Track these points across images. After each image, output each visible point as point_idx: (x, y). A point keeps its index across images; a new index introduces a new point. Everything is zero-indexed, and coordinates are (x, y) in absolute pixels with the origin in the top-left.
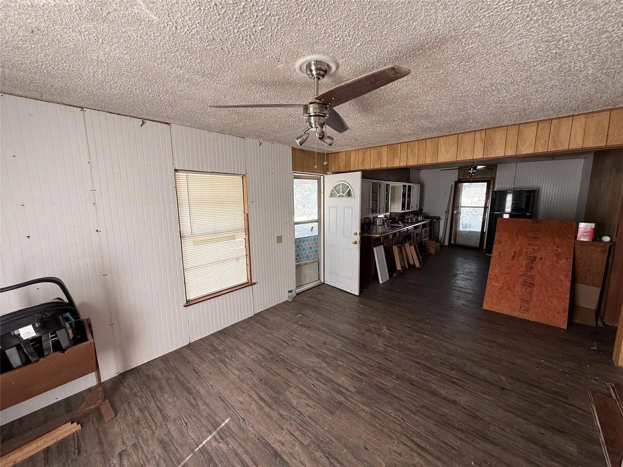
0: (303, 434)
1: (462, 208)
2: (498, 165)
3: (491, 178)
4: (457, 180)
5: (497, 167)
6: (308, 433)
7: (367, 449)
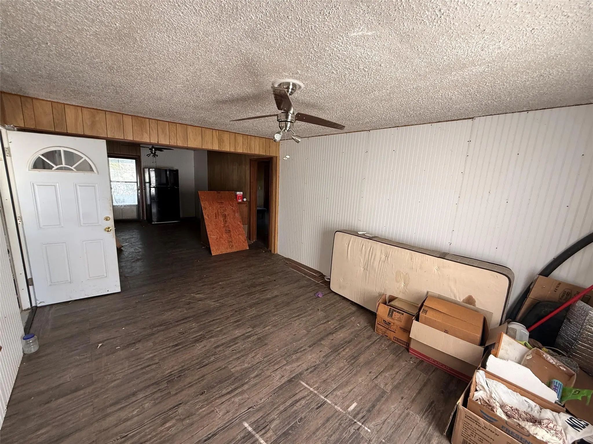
0: (278, 363)
6: (278, 360)
7: (295, 335)
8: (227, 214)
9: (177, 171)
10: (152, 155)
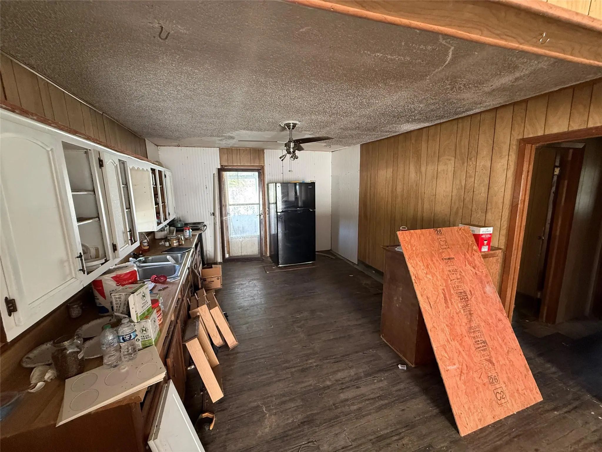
1: (230, 207)
3: (260, 166)
4: (219, 167)
5: (264, 153)
8: (467, 289)
9: (313, 184)
10: (289, 156)
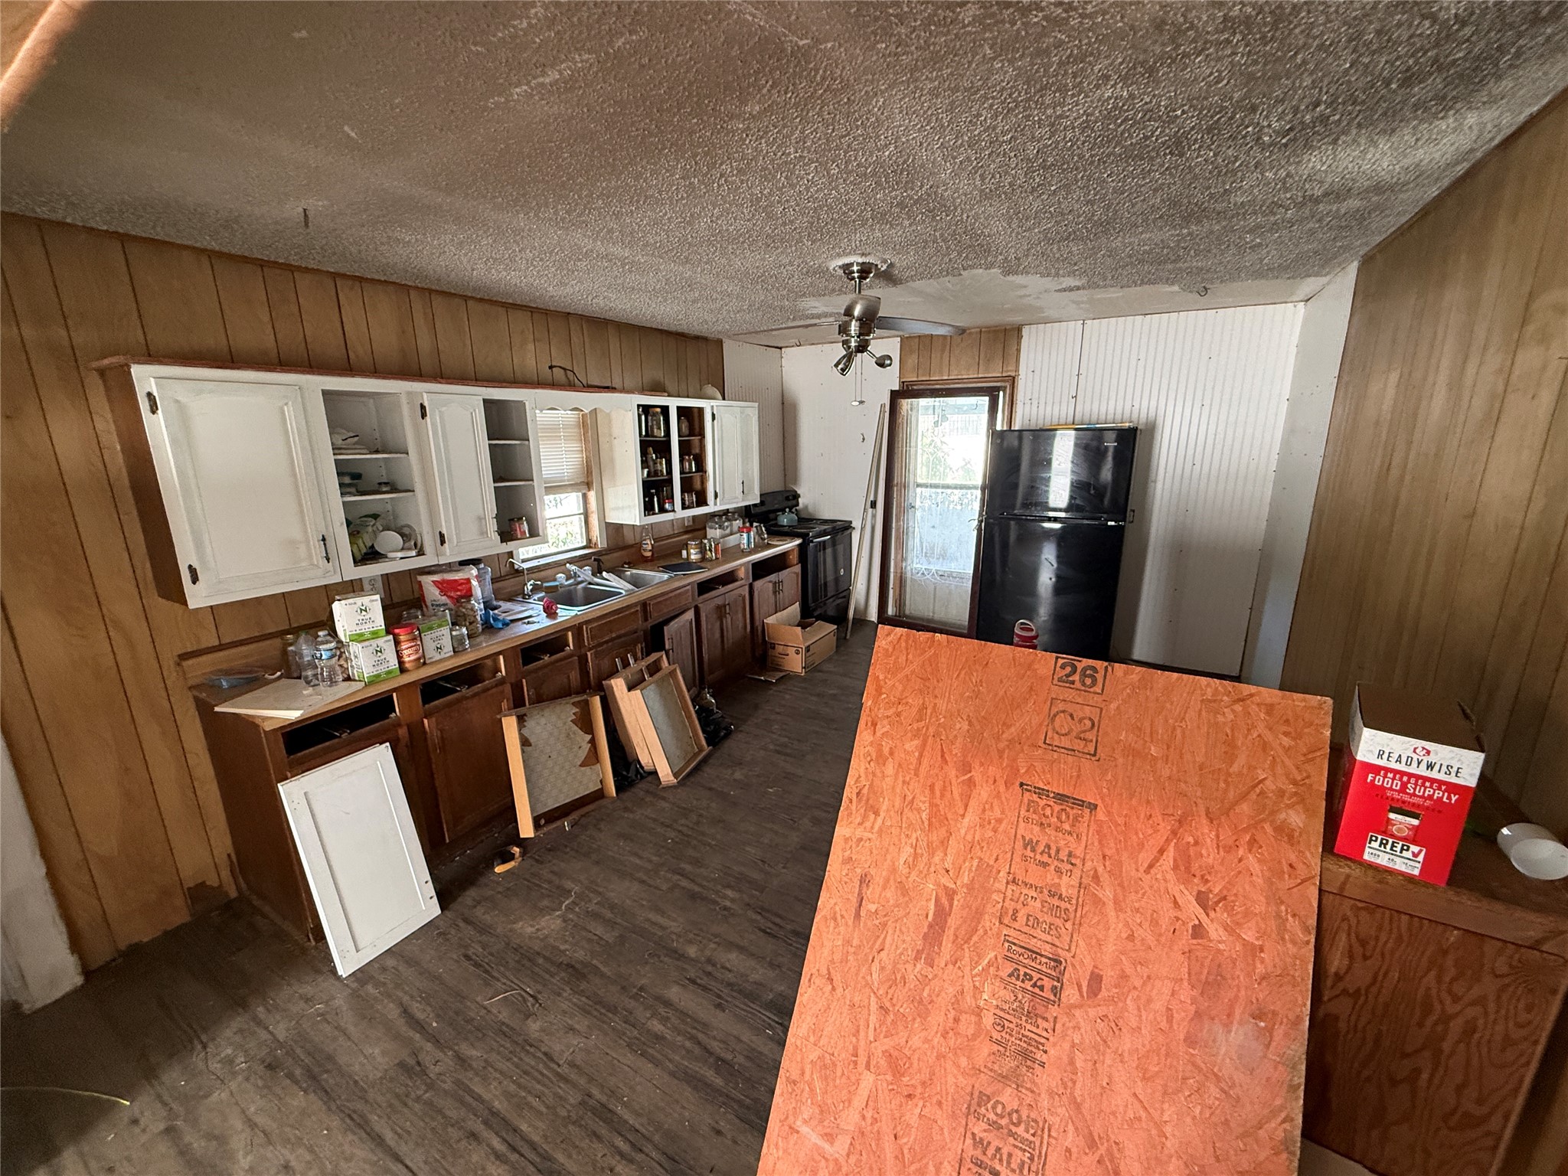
1: (919, 490)
2: (1025, 331)
3: (1003, 379)
4: (897, 388)
5: (1020, 337)
8: (1083, 958)
